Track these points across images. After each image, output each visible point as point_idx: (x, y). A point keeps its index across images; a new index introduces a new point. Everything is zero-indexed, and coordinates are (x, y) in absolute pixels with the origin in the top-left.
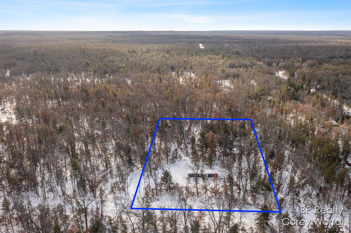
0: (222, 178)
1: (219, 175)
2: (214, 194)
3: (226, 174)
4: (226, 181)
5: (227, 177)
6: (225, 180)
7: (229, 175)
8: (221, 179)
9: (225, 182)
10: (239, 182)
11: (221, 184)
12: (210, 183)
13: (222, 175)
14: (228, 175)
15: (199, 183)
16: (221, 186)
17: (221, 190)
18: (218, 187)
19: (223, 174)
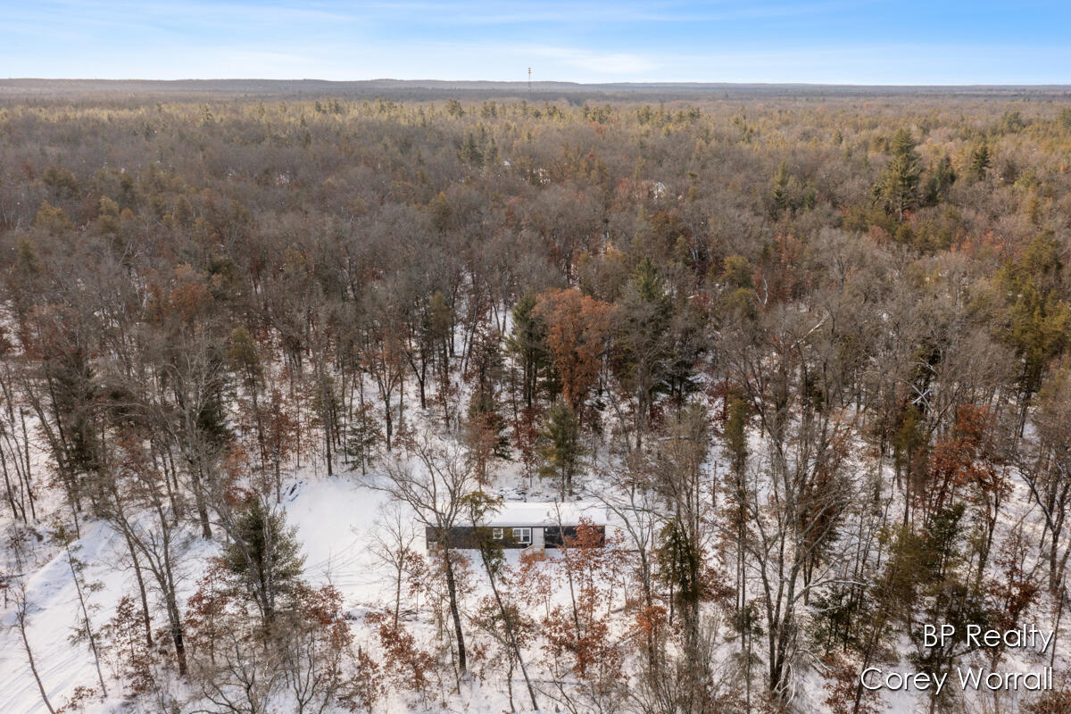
0: (628, 552)
1: (609, 533)
2: (570, 658)
3: (651, 525)
4: (654, 568)
5: (659, 546)
6: (646, 566)
7: (671, 528)
8: (621, 555)
9: (642, 575)
10: (732, 572)
11: (620, 591)
12: (554, 585)
13: (627, 534)
14: (664, 532)
15: (472, 584)
16: (619, 602)
17: (618, 630)
18: (598, 615)
19: (633, 523)
